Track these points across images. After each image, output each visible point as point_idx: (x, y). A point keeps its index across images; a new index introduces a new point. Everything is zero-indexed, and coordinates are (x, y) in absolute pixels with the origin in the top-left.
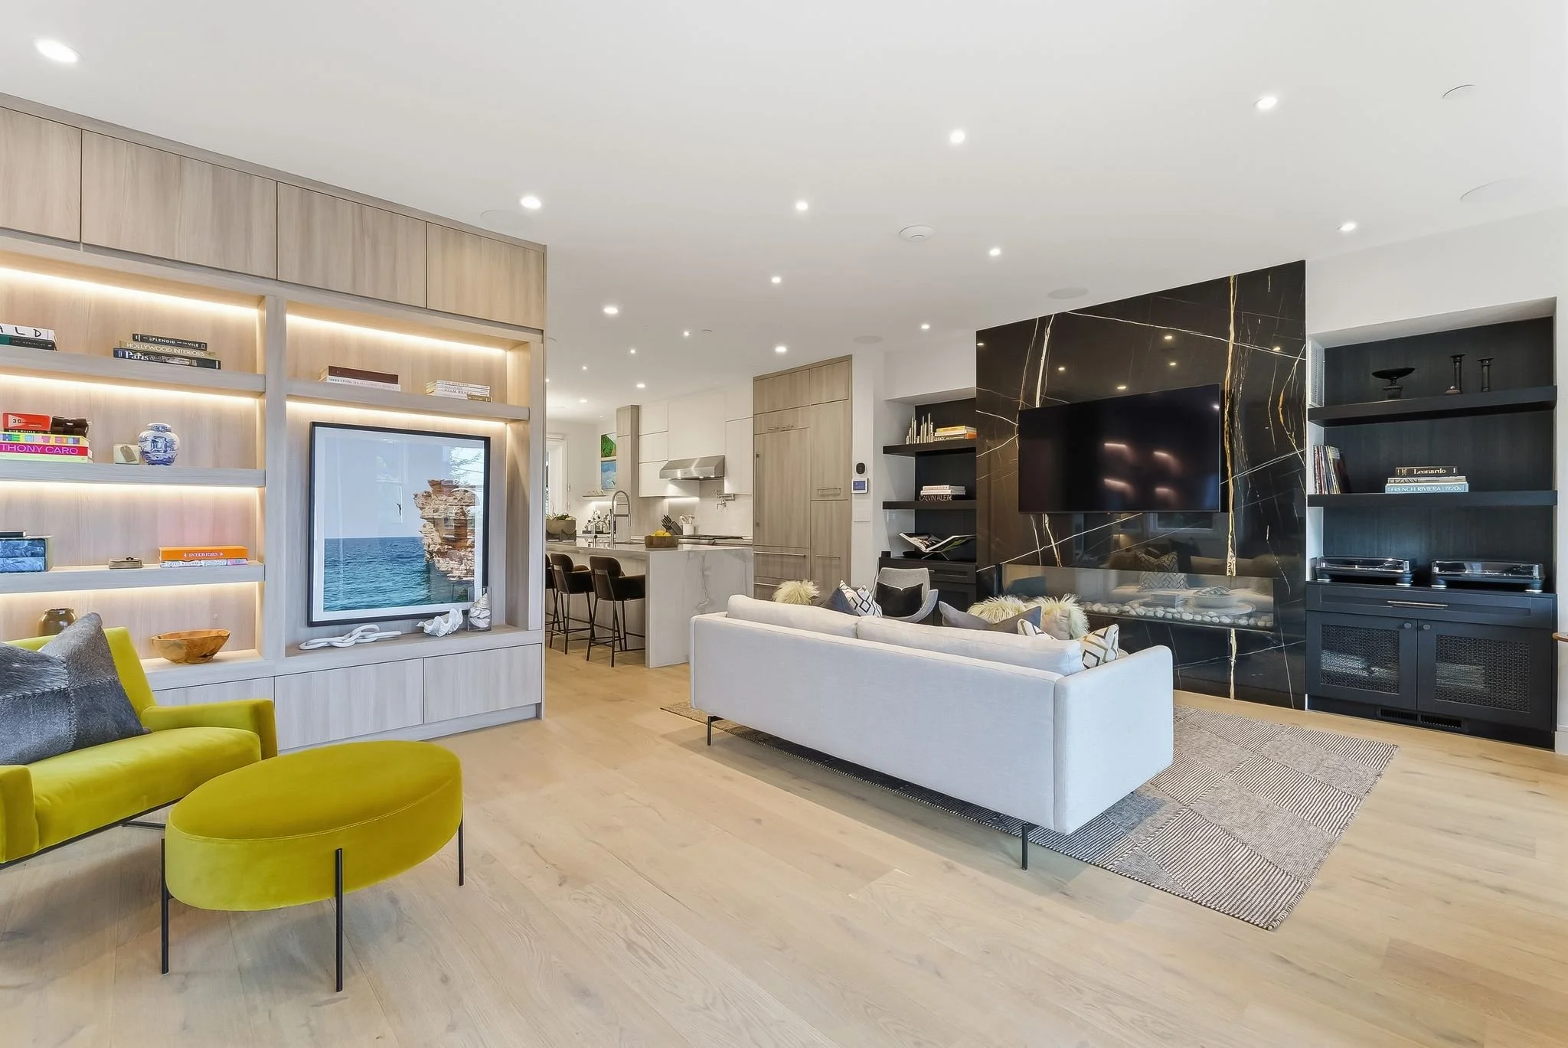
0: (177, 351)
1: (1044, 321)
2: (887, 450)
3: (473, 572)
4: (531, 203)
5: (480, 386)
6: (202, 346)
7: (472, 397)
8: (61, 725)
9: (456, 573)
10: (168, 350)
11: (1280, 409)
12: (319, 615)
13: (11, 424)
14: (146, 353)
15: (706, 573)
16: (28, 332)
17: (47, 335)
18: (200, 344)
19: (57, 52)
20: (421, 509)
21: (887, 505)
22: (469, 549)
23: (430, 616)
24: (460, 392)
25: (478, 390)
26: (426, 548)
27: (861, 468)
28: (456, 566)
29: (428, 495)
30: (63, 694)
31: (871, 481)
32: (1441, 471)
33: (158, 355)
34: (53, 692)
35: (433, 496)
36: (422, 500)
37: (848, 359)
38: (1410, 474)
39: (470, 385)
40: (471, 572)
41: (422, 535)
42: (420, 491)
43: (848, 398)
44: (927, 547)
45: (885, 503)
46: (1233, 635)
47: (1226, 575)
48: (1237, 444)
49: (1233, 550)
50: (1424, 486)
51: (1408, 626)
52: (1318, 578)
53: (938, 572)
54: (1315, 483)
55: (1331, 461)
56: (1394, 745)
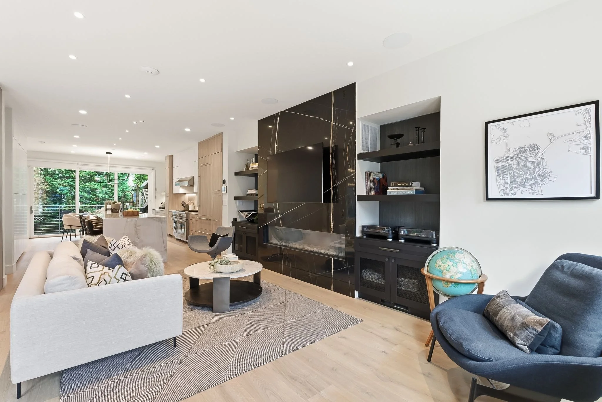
1: (277, 114)
2: (237, 174)
11: (347, 154)
15: (138, 228)
21: (236, 198)
27: (224, 182)
31: (227, 187)
32: (406, 184)
37: (221, 134)
38: (396, 186)
43: (222, 151)
44: (246, 217)
45: (235, 197)
46: (332, 261)
47: (330, 232)
48: (334, 171)
49: (333, 221)
50: (400, 191)
51: (387, 260)
52: (362, 235)
53: (247, 228)
54: (366, 190)
55: (372, 179)
56: (361, 320)
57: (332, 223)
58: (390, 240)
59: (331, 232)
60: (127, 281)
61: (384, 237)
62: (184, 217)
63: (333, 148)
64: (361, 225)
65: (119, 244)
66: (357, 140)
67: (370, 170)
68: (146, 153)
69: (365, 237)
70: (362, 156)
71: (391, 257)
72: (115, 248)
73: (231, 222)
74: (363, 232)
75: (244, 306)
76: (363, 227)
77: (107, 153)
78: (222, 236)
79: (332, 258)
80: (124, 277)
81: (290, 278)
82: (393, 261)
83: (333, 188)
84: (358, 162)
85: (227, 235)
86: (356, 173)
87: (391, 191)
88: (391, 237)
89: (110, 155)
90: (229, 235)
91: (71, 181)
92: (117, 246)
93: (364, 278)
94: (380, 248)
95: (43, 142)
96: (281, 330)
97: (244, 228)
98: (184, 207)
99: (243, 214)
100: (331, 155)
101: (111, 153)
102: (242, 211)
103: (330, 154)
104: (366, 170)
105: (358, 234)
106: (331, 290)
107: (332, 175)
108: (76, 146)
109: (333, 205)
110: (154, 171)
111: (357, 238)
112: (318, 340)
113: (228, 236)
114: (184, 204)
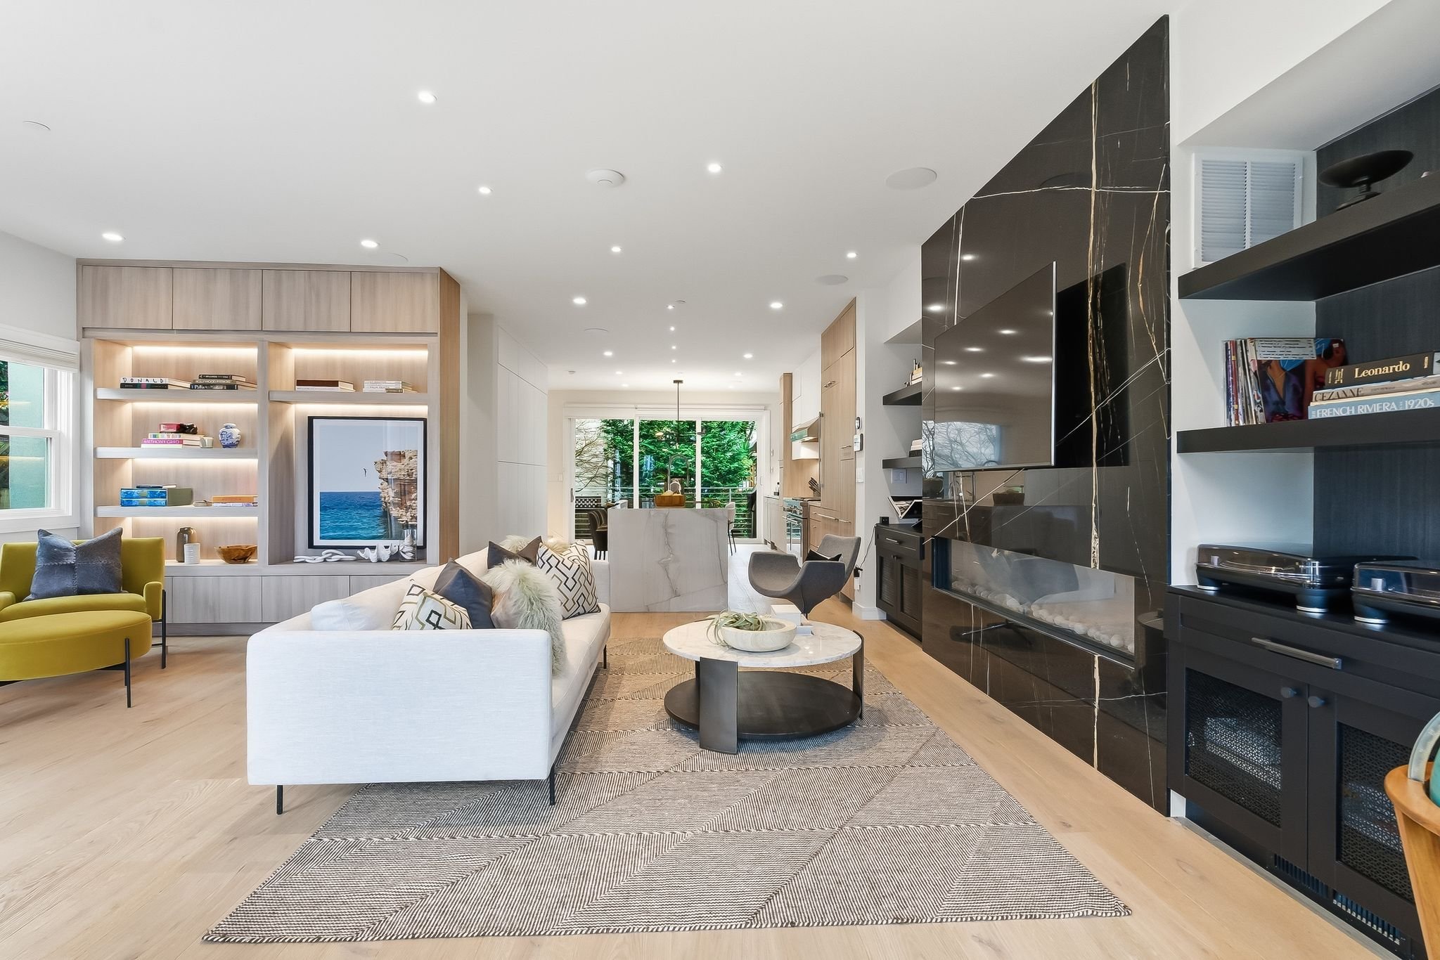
0: (218, 381)
1: (959, 213)
2: (889, 400)
3: (416, 518)
4: (369, 244)
5: (394, 382)
6: (230, 377)
7: (389, 391)
8: (68, 583)
9: (404, 519)
10: (213, 381)
11: (1140, 286)
12: (317, 541)
13: (162, 430)
14: (204, 385)
15: (669, 530)
16: (158, 381)
17: (166, 381)
18: (228, 376)
19: (113, 237)
20: (380, 472)
21: (888, 464)
22: (413, 501)
23: (362, 548)
24: (380, 387)
25: (393, 385)
26: (383, 499)
27: (859, 423)
28: (404, 513)
29: (384, 462)
30: (72, 566)
33: (209, 385)
34: (67, 564)
35: (388, 463)
36: (380, 466)
37: (853, 304)
38: (1350, 381)
39: (387, 382)
40: (414, 518)
41: (381, 491)
42: (378, 460)
43: (855, 347)
44: (902, 513)
45: (884, 462)
46: (1096, 665)
47: (1090, 567)
48: (1100, 353)
49: (1097, 527)
50: (1370, 403)
51: (1287, 693)
52: (1200, 584)
53: (900, 542)
54: (1229, 410)
55: (1254, 367)
56: (1125, 907)
57: (1095, 533)
58: (1316, 612)
59: (1092, 566)
60: (441, 628)
61: (1286, 599)
62: (798, 513)
63: (1096, 279)
64: (1196, 545)
65: (551, 557)
66: (1174, 227)
67: (1246, 335)
68: (738, 374)
69: (1211, 590)
70: (1194, 286)
71: (1309, 685)
72: (544, 563)
73: (874, 525)
74: (1204, 574)
75: (782, 750)
76: (1205, 552)
77: (675, 382)
78: (829, 558)
79: (1097, 657)
80: (434, 618)
81: (985, 697)
82: (1315, 702)
83: (1097, 413)
84: (1178, 307)
85: (837, 558)
86: (1169, 353)
87: (1323, 407)
88: (1318, 599)
89: (680, 384)
90: (842, 557)
91: (650, 444)
92: (547, 561)
93: (1209, 747)
94: (1254, 639)
95: (572, 372)
96: (815, 844)
97: (894, 543)
98: (814, 490)
99: (897, 505)
100: (1090, 302)
101: (681, 382)
102: (896, 499)
103: (1088, 297)
104: (1230, 336)
105: (1182, 575)
106: (1093, 766)
107: (1095, 370)
108: (619, 373)
109: (1099, 473)
110: (767, 412)
111: (1178, 592)
112: (890, 921)
113: (839, 562)
114: (812, 482)
